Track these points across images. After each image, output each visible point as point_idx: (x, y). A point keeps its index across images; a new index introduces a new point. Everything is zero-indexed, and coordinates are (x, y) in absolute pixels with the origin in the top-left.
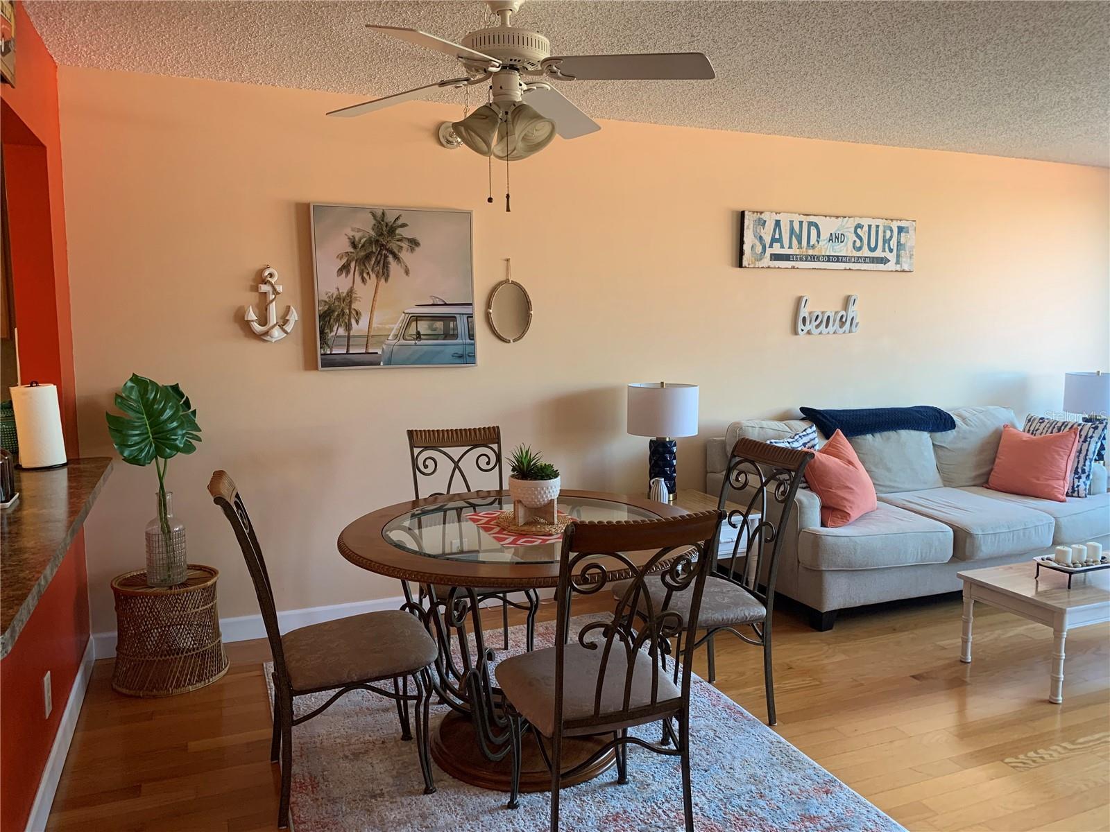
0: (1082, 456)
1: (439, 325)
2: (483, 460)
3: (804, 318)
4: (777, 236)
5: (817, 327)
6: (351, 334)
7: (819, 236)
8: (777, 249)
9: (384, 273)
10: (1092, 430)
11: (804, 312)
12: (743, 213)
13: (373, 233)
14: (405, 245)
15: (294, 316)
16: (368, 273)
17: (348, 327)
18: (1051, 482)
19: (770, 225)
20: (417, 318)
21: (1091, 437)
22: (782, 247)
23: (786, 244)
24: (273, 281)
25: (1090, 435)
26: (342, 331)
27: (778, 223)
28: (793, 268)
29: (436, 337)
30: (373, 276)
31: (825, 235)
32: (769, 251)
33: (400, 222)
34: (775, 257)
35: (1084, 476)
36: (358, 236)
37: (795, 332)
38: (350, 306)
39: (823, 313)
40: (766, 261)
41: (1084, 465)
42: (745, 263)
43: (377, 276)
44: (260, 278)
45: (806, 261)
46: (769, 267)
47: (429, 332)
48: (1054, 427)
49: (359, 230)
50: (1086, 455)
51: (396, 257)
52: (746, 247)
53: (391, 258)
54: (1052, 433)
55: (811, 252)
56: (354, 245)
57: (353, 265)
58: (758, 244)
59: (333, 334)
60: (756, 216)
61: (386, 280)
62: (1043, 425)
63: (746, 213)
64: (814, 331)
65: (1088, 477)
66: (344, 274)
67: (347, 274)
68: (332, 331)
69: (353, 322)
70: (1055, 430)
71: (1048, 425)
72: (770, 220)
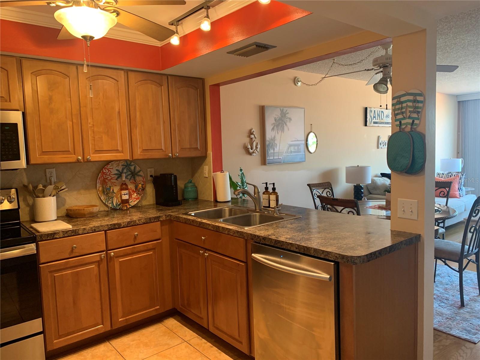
0: (460, 184)
1: (296, 148)
2: (328, 193)
3: (380, 143)
4: (375, 116)
5: (383, 146)
6: (275, 152)
7: (384, 116)
8: (374, 120)
9: (283, 130)
10: (462, 176)
11: (380, 142)
12: (366, 109)
13: (280, 116)
14: (288, 120)
15: (259, 146)
16: (279, 130)
17: (274, 150)
18: (454, 193)
19: (373, 112)
20: (291, 146)
21: (462, 178)
22: (376, 119)
23: (377, 119)
24: (254, 133)
25: (461, 177)
26: (272, 151)
27: (375, 111)
28: (378, 126)
29: (295, 152)
30: (280, 131)
31: (385, 116)
32: (373, 121)
33: (287, 112)
34: (375, 123)
35: (461, 190)
36: (276, 117)
37: (378, 148)
38: (274, 142)
39: (385, 141)
40: (372, 124)
41: (461, 187)
42: (368, 125)
43: (281, 132)
44: (251, 133)
45: (381, 124)
46: (373, 126)
47: (294, 151)
48: (448, 176)
49: (277, 115)
50: (461, 184)
51: (286, 125)
52: (368, 119)
53: (284, 125)
54: (448, 178)
55: (382, 121)
56: (275, 120)
57: (275, 127)
58: (370, 118)
59: (270, 152)
60: (370, 109)
61: (283, 133)
62: (444, 175)
63: (368, 108)
64: (383, 147)
65: (462, 190)
66: (273, 131)
67: (274, 130)
68: (270, 151)
69: (275, 147)
70: (449, 177)
71: (446, 175)
72: (373, 110)
